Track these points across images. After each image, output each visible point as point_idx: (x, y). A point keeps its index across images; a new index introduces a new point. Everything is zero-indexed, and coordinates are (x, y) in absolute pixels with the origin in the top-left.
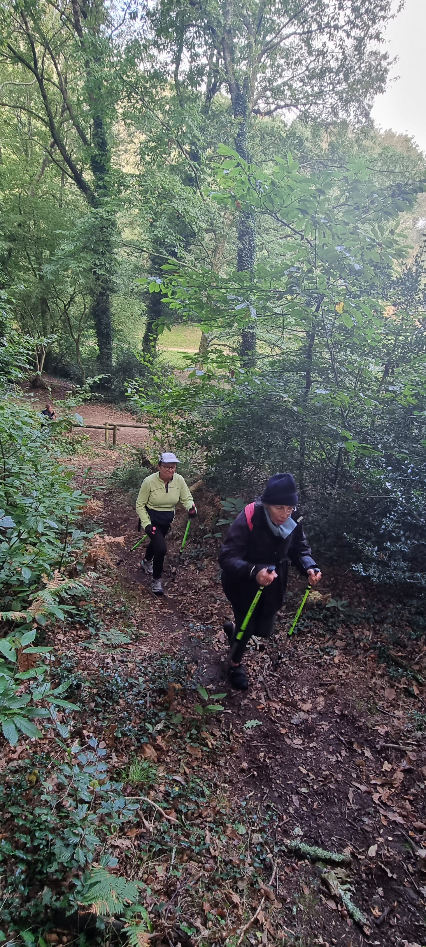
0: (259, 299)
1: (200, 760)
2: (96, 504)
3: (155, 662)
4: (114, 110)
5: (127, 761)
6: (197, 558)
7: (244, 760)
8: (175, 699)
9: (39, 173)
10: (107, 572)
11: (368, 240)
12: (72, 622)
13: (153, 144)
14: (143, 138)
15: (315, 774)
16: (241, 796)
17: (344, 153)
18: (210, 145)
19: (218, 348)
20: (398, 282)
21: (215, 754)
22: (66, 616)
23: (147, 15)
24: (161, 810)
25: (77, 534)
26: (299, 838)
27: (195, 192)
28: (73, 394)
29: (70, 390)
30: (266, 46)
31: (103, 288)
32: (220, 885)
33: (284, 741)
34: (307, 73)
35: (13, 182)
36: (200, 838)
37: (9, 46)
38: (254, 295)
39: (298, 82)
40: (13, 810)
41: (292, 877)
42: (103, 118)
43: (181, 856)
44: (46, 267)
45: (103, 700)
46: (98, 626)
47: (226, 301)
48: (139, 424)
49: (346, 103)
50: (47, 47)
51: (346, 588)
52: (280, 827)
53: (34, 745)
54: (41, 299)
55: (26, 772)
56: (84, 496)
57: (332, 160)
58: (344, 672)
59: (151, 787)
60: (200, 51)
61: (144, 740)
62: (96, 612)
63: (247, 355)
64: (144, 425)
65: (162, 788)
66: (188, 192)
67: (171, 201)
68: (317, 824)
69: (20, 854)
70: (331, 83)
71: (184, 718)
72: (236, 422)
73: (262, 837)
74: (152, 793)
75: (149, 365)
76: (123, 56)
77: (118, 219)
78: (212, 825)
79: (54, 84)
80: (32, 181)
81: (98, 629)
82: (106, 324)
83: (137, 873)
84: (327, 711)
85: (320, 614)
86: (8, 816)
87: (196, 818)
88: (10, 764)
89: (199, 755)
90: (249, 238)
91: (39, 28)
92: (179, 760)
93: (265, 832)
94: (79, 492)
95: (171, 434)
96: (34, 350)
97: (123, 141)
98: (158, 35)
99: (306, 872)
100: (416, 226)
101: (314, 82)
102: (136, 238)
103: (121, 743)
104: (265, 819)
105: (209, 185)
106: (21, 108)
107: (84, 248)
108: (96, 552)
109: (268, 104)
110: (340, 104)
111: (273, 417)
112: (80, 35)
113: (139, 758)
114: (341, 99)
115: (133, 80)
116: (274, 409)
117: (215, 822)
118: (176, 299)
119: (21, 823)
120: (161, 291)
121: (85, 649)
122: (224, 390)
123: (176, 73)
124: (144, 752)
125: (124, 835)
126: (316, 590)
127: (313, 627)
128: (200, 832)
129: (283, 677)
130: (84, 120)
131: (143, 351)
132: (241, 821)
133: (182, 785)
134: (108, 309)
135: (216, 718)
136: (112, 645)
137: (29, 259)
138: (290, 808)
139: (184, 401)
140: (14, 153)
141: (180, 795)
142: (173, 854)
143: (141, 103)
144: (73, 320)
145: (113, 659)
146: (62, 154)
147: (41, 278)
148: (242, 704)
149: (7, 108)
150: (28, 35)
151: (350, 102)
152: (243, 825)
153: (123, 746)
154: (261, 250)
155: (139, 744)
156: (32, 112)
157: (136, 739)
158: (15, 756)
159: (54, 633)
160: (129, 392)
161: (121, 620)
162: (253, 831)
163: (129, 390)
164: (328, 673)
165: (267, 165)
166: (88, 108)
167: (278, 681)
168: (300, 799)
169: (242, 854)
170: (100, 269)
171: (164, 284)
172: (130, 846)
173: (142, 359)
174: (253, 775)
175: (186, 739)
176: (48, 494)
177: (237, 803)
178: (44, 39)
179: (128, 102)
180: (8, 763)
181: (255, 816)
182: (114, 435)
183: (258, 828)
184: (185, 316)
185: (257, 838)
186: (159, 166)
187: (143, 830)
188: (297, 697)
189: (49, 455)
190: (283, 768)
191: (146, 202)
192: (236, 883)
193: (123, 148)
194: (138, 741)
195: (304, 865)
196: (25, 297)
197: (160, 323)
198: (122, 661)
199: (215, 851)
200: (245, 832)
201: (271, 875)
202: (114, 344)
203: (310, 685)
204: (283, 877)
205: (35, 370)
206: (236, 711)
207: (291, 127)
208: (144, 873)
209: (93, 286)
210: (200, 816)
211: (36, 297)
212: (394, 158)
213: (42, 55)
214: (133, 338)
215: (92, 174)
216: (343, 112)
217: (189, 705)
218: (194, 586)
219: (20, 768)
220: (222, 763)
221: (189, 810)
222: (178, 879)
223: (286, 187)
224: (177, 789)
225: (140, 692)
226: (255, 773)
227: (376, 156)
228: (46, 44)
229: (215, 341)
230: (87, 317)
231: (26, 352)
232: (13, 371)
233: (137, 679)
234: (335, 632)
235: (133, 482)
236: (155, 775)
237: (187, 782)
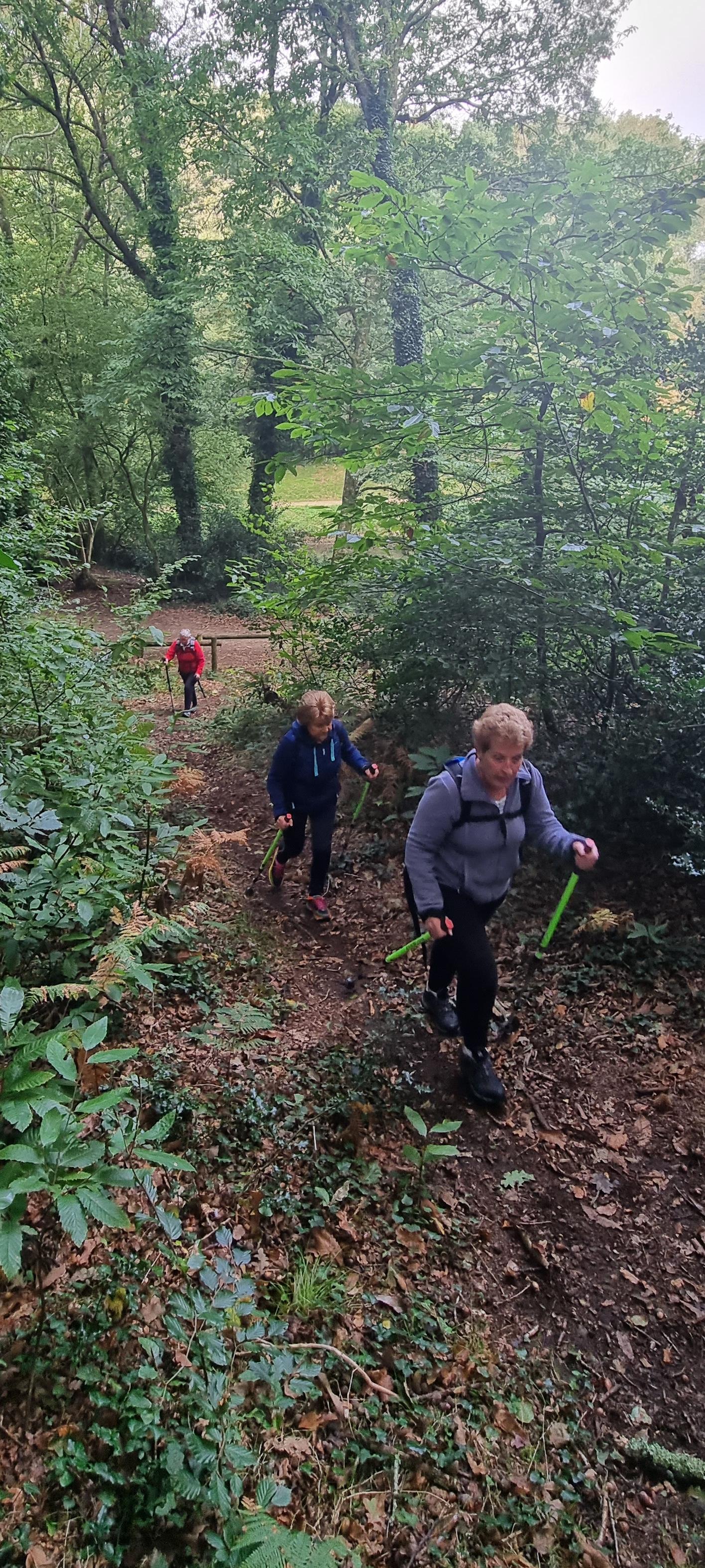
0: (441, 405)
1: (424, 1260)
2: (193, 777)
3: (320, 1062)
4: (180, 151)
5: (286, 1265)
6: (376, 858)
7: (511, 1256)
8: (364, 1133)
9: (69, 261)
10: (220, 894)
11: (622, 286)
12: (167, 992)
13: (243, 192)
14: (227, 184)
15: (653, 1283)
16: (514, 1336)
17: (555, 158)
18: (334, 178)
19: (376, 493)
20: (682, 348)
21: (452, 1245)
22: (156, 982)
23: (220, 7)
24: (362, 1370)
25: (166, 831)
26: (645, 1431)
27: (315, 253)
28: (142, 593)
29: (137, 587)
30: (409, 20)
31: (179, 420)
32: (498, 1544)
33: (582, 1213)
34: (479, 48)
35: (33, 278)
36: (444, 1434)
37: (17, 85)
38: (431, 400)
39: (467, 64)
40: (86, 1375)
41: (644, 1523)
42: (163, 164)
43: (410, 1475)
44: (89, 400)
45: (232, 1141)
46: (213, 996)
47: (384, 415)
48: (254, 633)
49: (550, 82)
50: (73, 78)
51: (659, 898)
52: (601, 1405)
53: (116, 1235)
54: (83, 449)
55: (104, 1293)
56: (172, 764)
57: (535, 173)
58: (681, 1067)
59: (338, 1320)
60: (305, 44)
61: (315, 1221)
62: (208, 970)
63: (428, 499)
64: (263, 633)
65: (358, 1322)
66: (303, 254)
67: (279, 273)
68: (677, 1398)
69: (101, 1470)
70: (522, 56)
71: (384, 1172)
72: (422, 614)
73: (568, 1431)
74: (341, 1332)
75: (264, 534)
76: (188, 71)
77: (197, 310)
78: (465, 1404)
79: (86, 127)
80: (59, 273)
81: (212, 1004)
82: (188, 476)
83: (328, 1513)
84: (659, 1148)
85: (617, 953)
86: (76, 1385)
87: (432, 1388)
88: (76, 1274)
89: (422, 1250)
90: (411, 311)
91: (60, 53)
92: (386, 1260)
93: (573, 1418)
94: (163, 756)
95: (309, 643)
96: (75, 530)
97: (195, 195)
98: (238, 33)
99: (672, 1512)
100: (692, 256)
101: (492, 59)
102: (226, 338)
103: (272, 1227)
104: (568, 1388)
105: (336, 240)
106: (39, 170)
107: (145, 362)
108: (200, 861)
109: (421, 104)
110: (539, 85)
111: (485, 600)
112: (121, 51)
113: (309, 1259)
114: (540, 78)
115: (205, 103)
116: (488, 587)
117: (468, 1396)
118: (300, 423)
119: (100, 1403)
120: (275, 412)
121: (194, 1042)
122: (393, 562)
123: (270, 82)
124: (316, 1246)
125: (295, 1426)
126: (604, 906)
127: (606, 979)
128: (443, 1420)
129: (563, 1080)
130: (133, 172)
131: (251, 511)
132: (522, 1392)
133: (396, 1313)
134: (189, 452)
135: (444, 1169)
136: (241, 1032)
137: (62, 390)
138: (615, 1362)
139: (327, 586)
140: (32, 236)
141: (395, 1338)
142: (396, 1471)
143: (220, 134)
144: (134, 475)
145: (245, 1059)
146: (104, 227)
147: (82, 415)
148: (491, 1138)
149: (18, 173)
150: (45, 65)
151: (556, 80)
152: (526, 1401)
153: (276, 1234)
154: (431, 329)
155: (307, 1230)
156: (55, 173)
157: (300, 1217)
158: (83, 1259)
159: (136, 1013)
160: (234, 581)
161: (252, 983)
162: (548, 1416)
163: (234, 578)
164: (650, 1071)
165: (428, 196)
166: (140, 154)
167: (554, 1090)
168: (633, 1342)
169: (532, 1469)
170: (174, 390)
171: (278, 400)
172: (308, 1452)
173: (251, 525)
174: (532, 1288)
175: (395, 1217)
176: (114, 766)
177: (506, 1351)
178: (69, 66)
179: (199, 136)
180: (70, 1273)
181: (548, 1383)
182: (213, 654)
183: (557, 1410)
184: (317, 447)
185: (559, 1432)
186: (255, 223)
187: (331, 1416)
188: (596, 1122)
189: (109, 697)
190: (588, 1273)
191: (238, 278)
192: (530, 1540)
193: (197, 205)
194: (305, 1222)
195: (664, 1494)
196: (59, 449)
197: (277, 463)
198: (261, 1062)
199: (478, 1462)
200: (531, 1417)
201: (601, 1518)
202: (204, 505)
203: (617, 1096)
204: (625, 1525)
205: (80, 562)
206: (481, 1153)
207: (462, 132)
208: (342, 1514)
209: (163, 419)
210: (439, 1382)
211: (76, 446)
212: (640, 155)
213: (66, 90)
214: (233, 492)
215: (151, 249)
216: (547, 96)
217: (392, 1145)
218: (375, 911)
219: (92, 1283)
220: (467, 1264)
221: (415, 1369)
222: (411, 1529)
223: (468, 222)
224: (387, 1324)
225: (298, 1122)
226: (536, 1285)
227: (611, 155)
228: (72, 76)
229: (369, 483)
230: (157, 468)
231: (65, 534)
232: (45, 567)
233: (289, 1096)
234: (651, 987)
235: (250, 731)
236: (342, 1294)
237: (405, 1307)
